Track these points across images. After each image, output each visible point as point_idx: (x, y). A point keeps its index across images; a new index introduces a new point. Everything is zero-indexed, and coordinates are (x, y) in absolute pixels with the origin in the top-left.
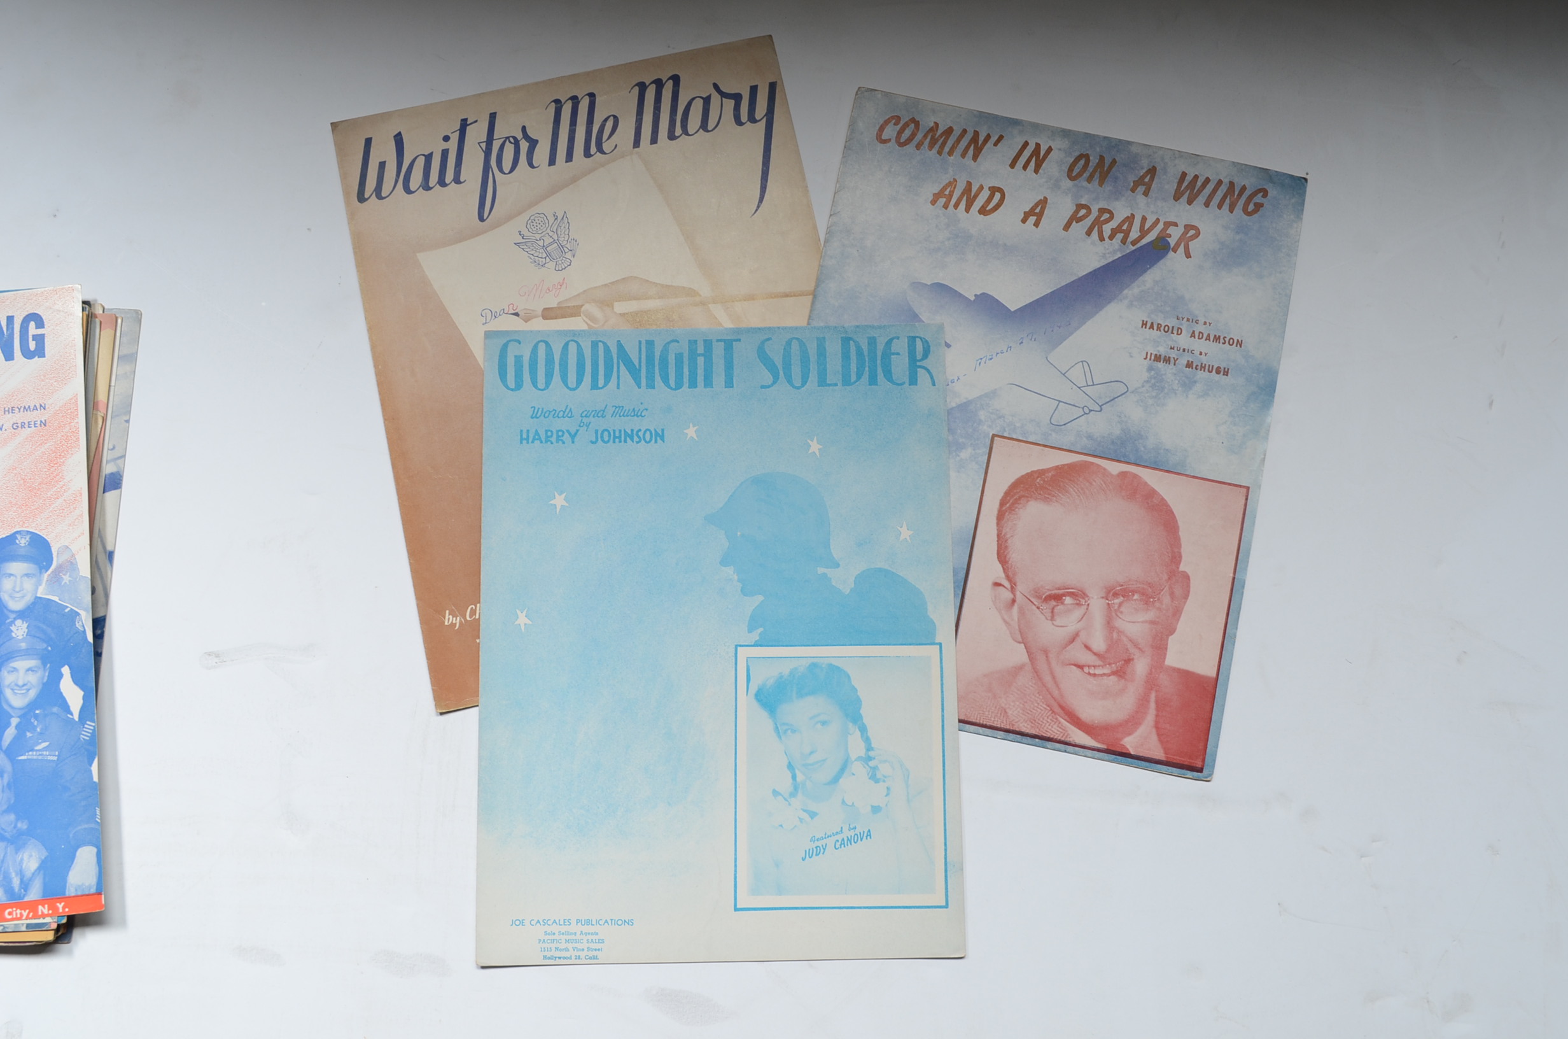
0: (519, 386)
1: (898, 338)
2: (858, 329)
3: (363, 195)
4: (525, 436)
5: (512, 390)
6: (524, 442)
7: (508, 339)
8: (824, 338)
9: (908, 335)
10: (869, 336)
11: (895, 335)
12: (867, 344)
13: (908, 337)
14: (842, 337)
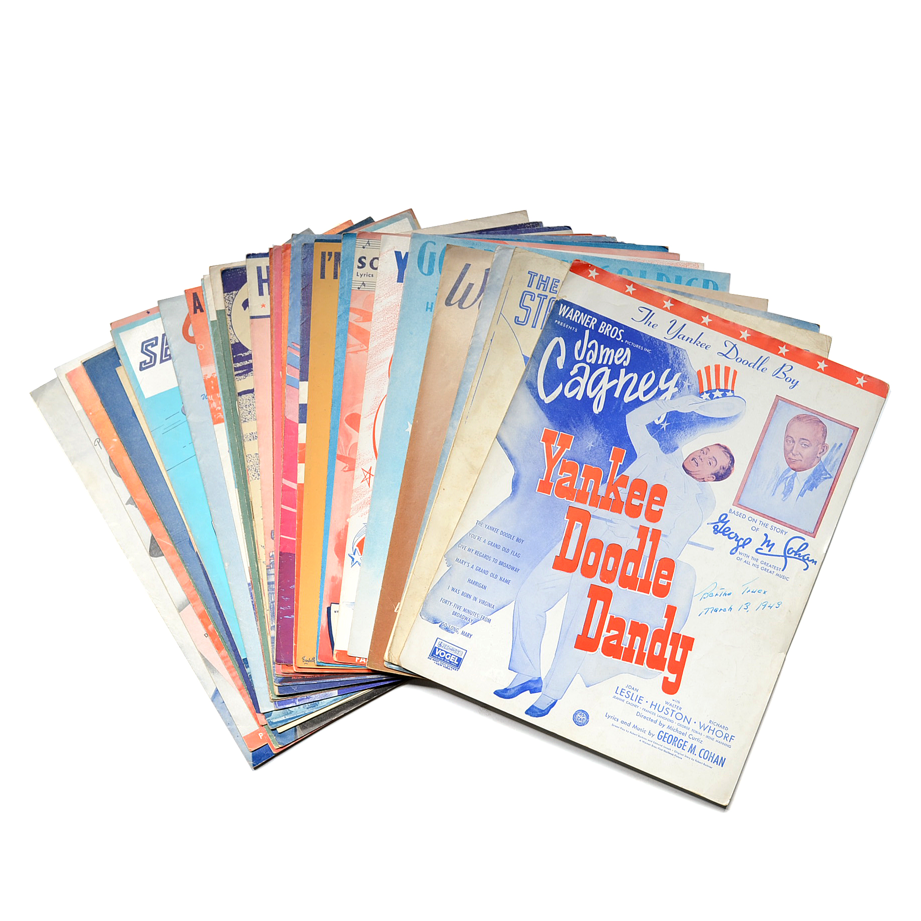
0: (430, 272)
1: (697, 279)
2: (670, 269)
3: (450, 301)
4: (429, 306)
5: (425, 275)
6: (429, 310)
7: (427, 241)
8: (646, 272)
9: (704, 278)
10: (677, 275)
11: (695, 277)
12: (674, 280)
13: (704, 280)
14: (658, 273)
